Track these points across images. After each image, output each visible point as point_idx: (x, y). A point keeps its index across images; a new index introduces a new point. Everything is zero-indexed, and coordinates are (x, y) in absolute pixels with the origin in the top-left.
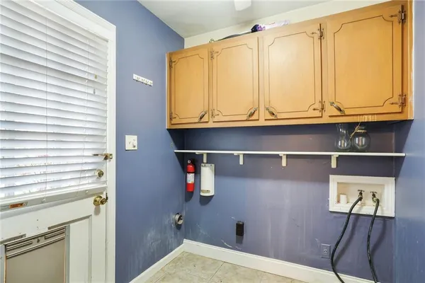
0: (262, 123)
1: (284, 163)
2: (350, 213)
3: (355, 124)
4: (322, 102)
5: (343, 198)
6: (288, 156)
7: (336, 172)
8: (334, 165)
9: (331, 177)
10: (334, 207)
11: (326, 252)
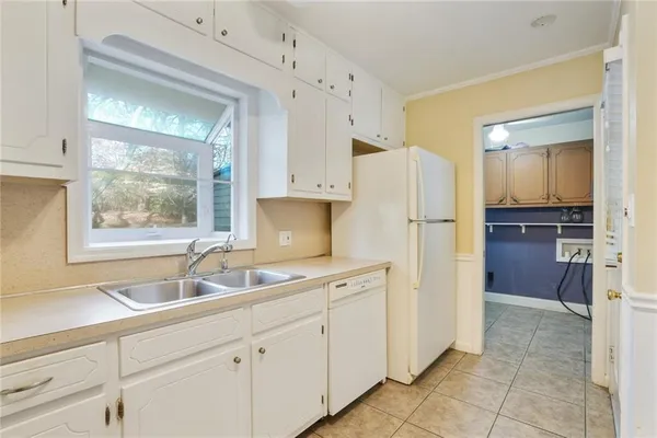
0: (508, 206)
1: (523, 231)
2: (570, 263)
3: (572, 207)
4: (548, 194)
5: (567, 254)
6: (526, 226)
7: (561, 236)
8: (559, 232)
9: (558, 240)
10: (559, 259)
11: (555, 287)
